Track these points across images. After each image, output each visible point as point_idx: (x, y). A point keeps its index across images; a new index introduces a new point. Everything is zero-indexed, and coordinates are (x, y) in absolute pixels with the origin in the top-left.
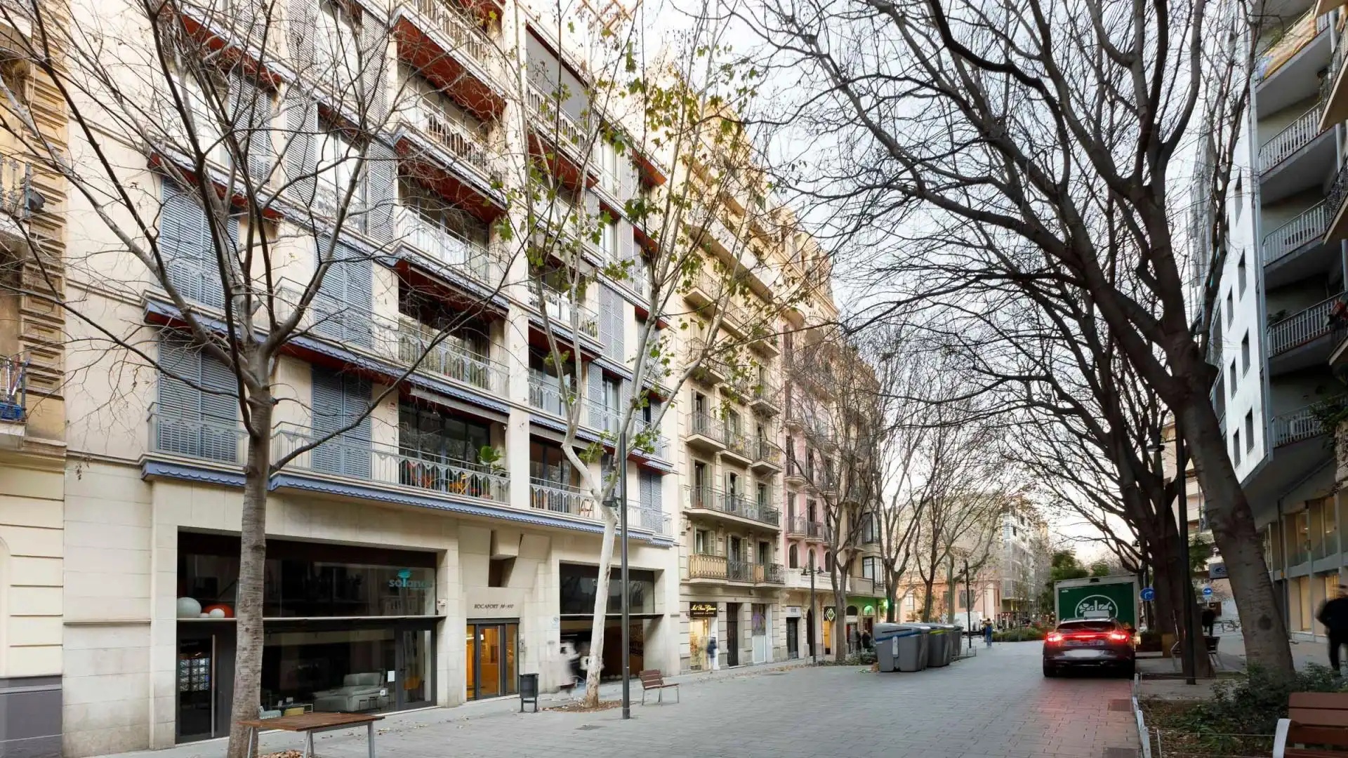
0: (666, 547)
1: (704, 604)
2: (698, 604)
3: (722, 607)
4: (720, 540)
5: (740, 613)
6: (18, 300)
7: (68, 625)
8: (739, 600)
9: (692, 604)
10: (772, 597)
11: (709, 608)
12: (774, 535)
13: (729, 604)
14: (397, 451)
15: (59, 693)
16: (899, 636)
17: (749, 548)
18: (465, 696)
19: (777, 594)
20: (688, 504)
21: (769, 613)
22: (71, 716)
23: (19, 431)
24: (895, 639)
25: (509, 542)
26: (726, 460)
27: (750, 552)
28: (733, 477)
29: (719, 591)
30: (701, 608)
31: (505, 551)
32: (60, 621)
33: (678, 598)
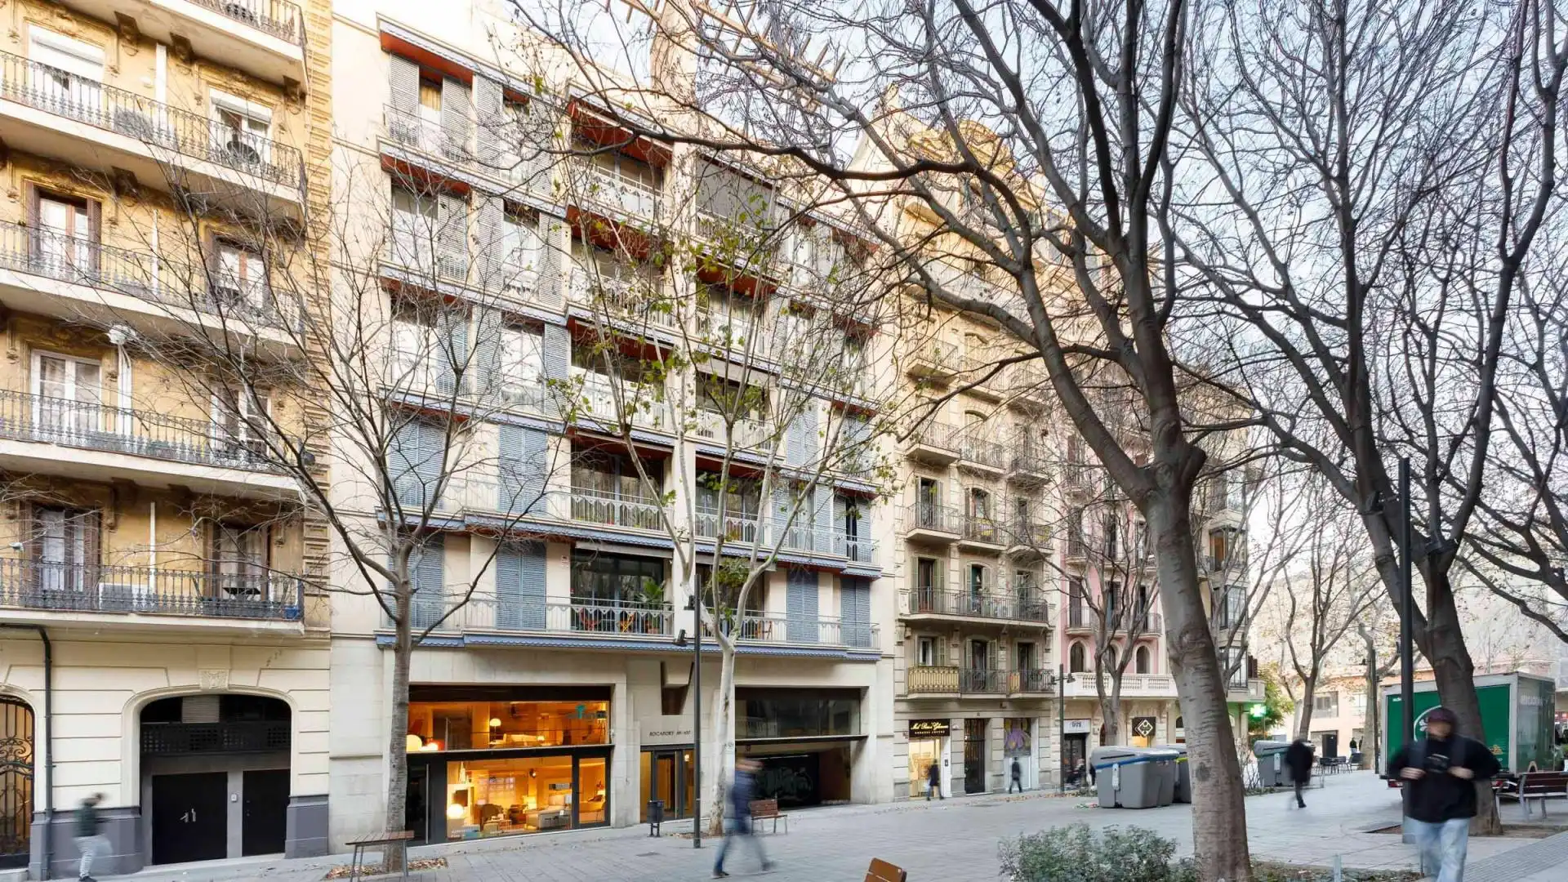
0: (873, 662)
1: (929, 722)
2: (920, 722)
3: (958, 724)
4: (955, 646)
5: (988, 730)
6: (302, 530)
7: (333, 759)
8: (983, 715)
9: (912, 723)
10: (1039, 709)
11: (937, 726)
12: (1044, 634)
13: (968, 722)
14: (568, 602)
15: (326, 808)
16: (1120, 764)
17: (1002, 653)
18: (638, 819)
19: (1046, 705)
20: (906, 610)
21: (1035, 729)
22: (334, 823)
23: (299, 626)
24: (1116, 766)
25: (680, 671)
26: (966, 551)
27: (1003, 658)
28: (977, 570)
29: (954, 706)
30: (925, 726)
31: (676, 680)
32: (327, 756)
33: (891, 716)
